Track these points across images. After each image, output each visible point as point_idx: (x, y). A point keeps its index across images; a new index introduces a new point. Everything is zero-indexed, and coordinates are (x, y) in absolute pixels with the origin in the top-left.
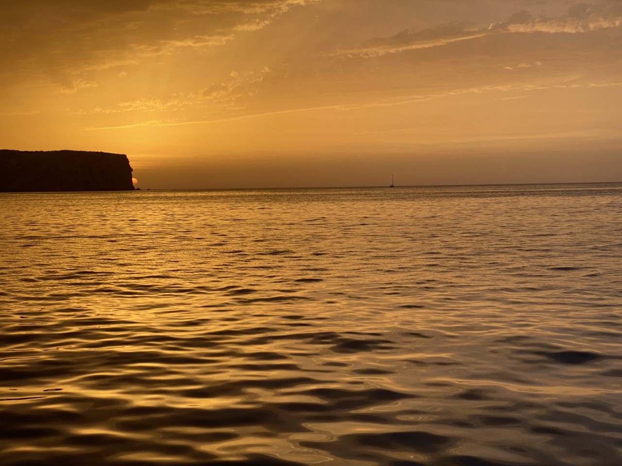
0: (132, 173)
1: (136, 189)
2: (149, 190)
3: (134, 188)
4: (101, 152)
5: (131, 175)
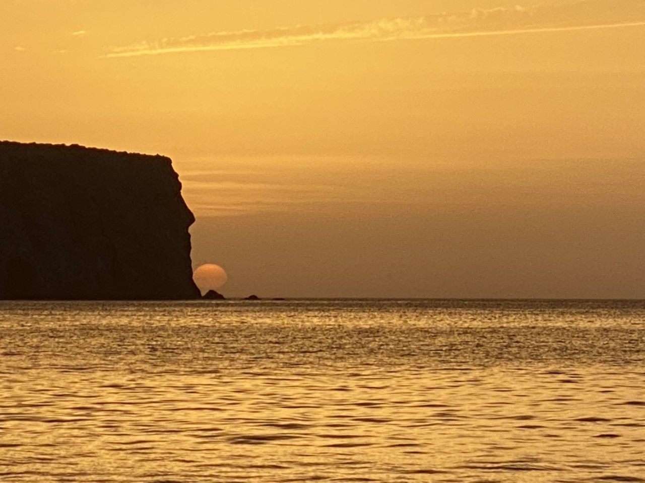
0: (191, 229)
1: (203, 294)
2: (253, 298)
4: (75, 147)
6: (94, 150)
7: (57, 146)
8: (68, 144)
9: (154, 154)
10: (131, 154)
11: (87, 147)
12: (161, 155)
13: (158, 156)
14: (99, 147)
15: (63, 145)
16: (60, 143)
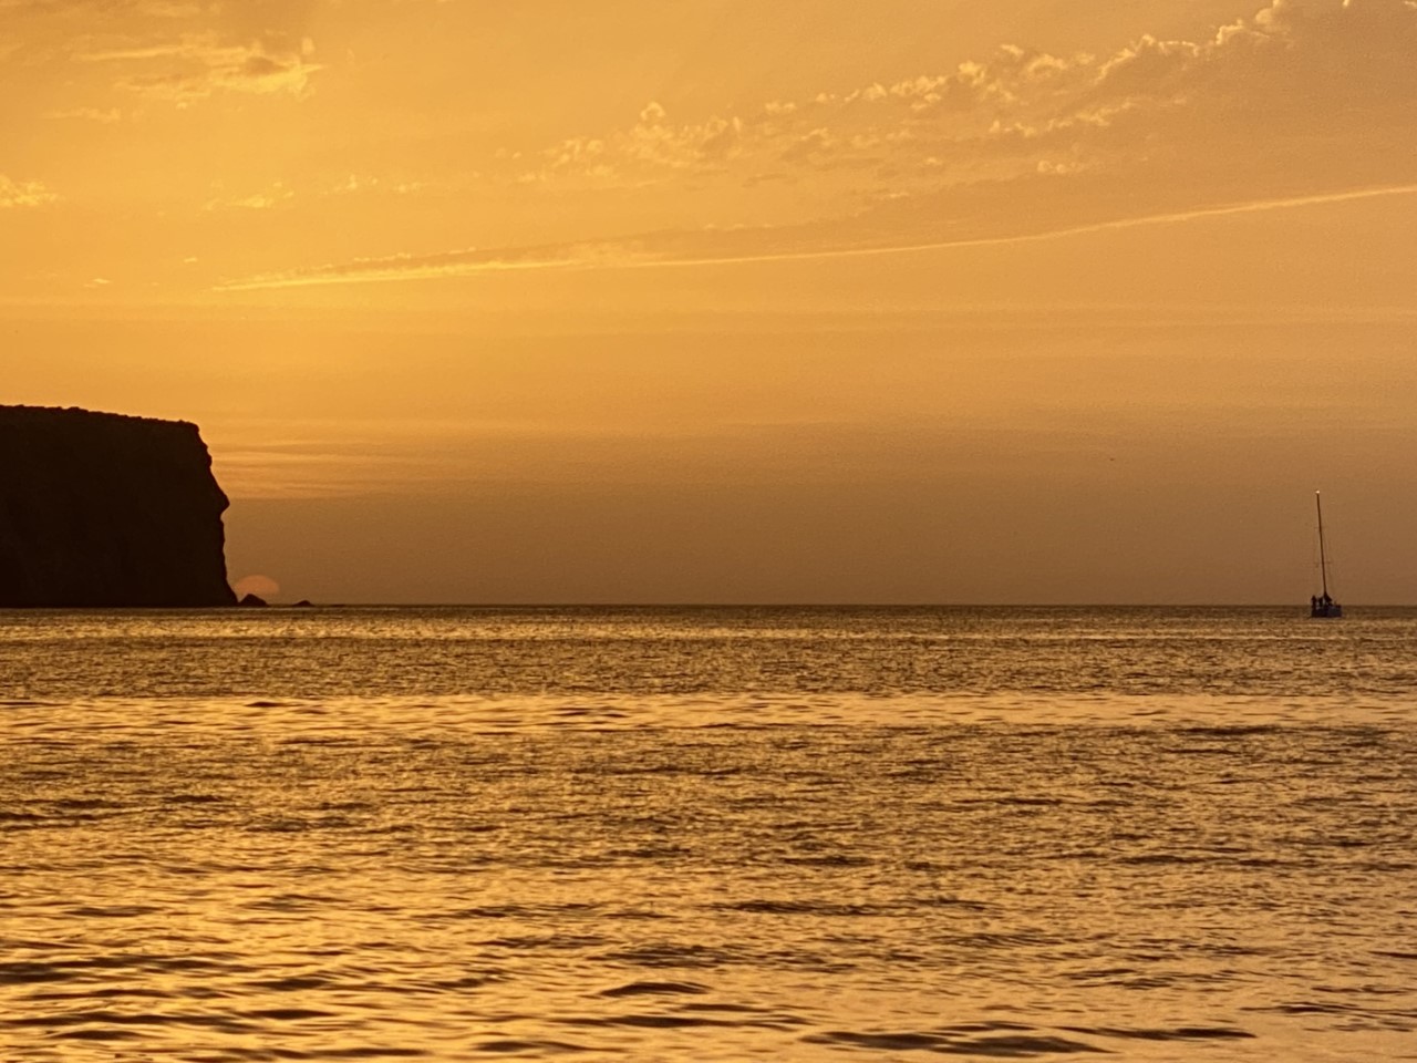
1: (240, 599)
2: (305, 604)
3: (233, 595)
4: (75, 410)
5: (221, 525)
6: (99, 415)
7: (51, 409)
8: (66, 407)
9: (176, 420)
10: (146, 420)
11: (90, 410)
12: (186, 420)
13: (181, 423)
14: (106, 411)
15: (59, 409)
16: (55, 406)
